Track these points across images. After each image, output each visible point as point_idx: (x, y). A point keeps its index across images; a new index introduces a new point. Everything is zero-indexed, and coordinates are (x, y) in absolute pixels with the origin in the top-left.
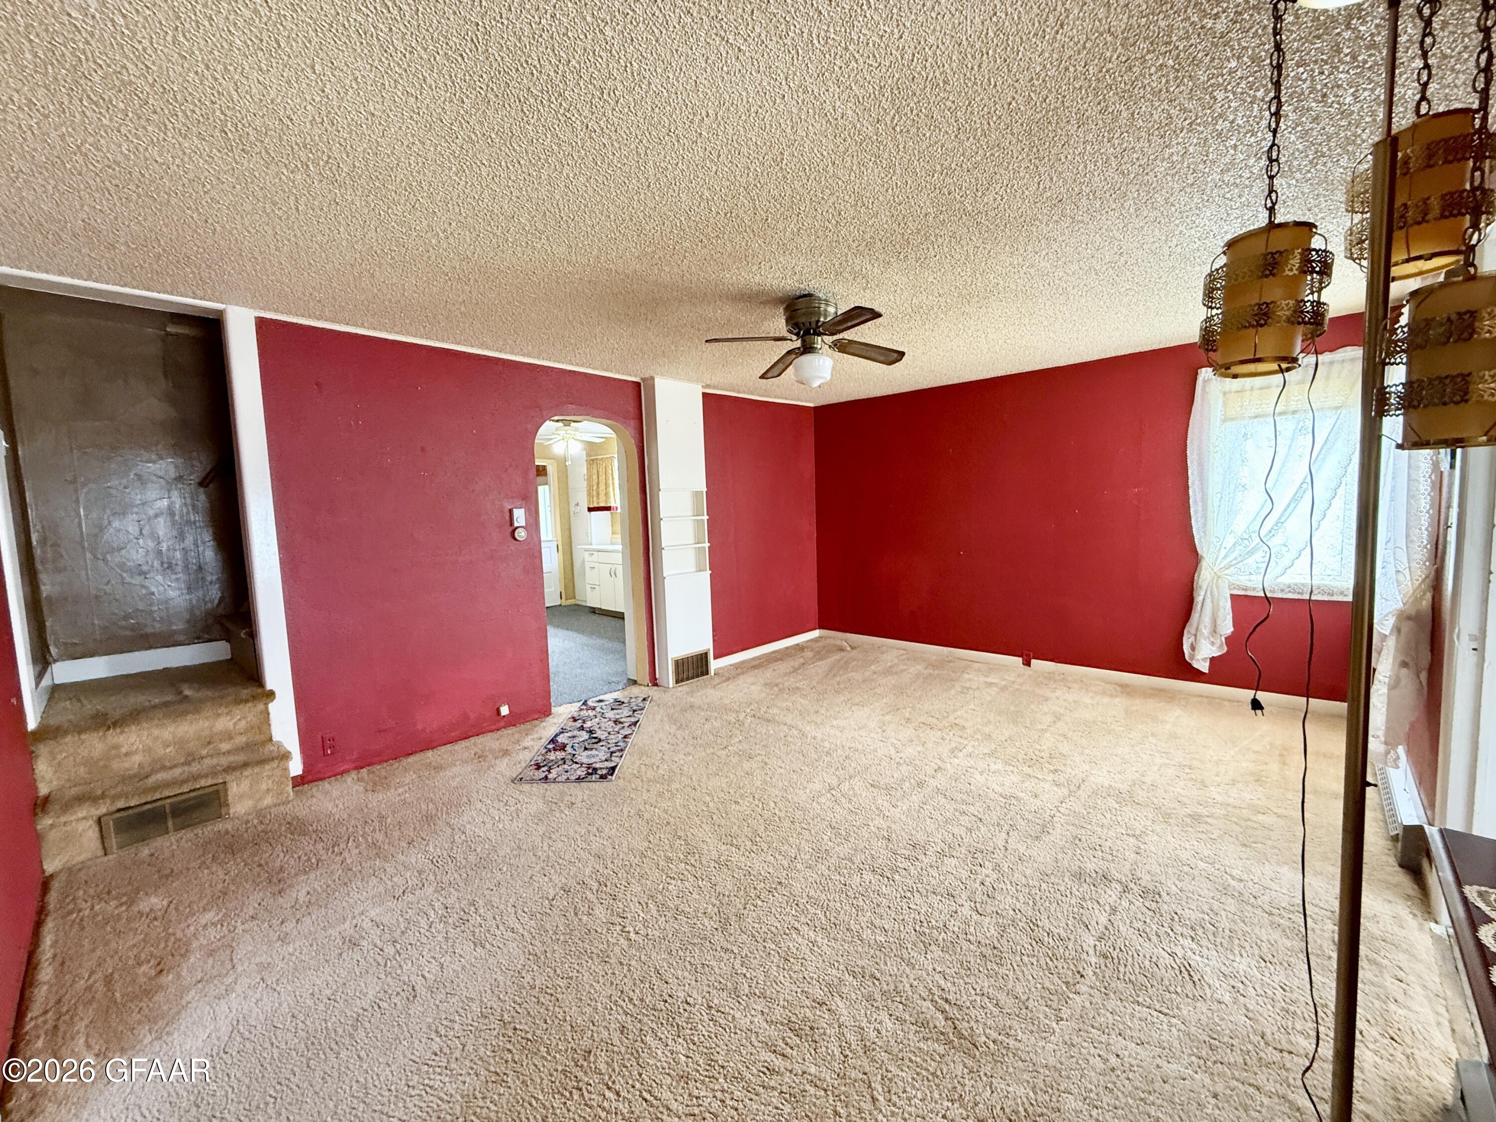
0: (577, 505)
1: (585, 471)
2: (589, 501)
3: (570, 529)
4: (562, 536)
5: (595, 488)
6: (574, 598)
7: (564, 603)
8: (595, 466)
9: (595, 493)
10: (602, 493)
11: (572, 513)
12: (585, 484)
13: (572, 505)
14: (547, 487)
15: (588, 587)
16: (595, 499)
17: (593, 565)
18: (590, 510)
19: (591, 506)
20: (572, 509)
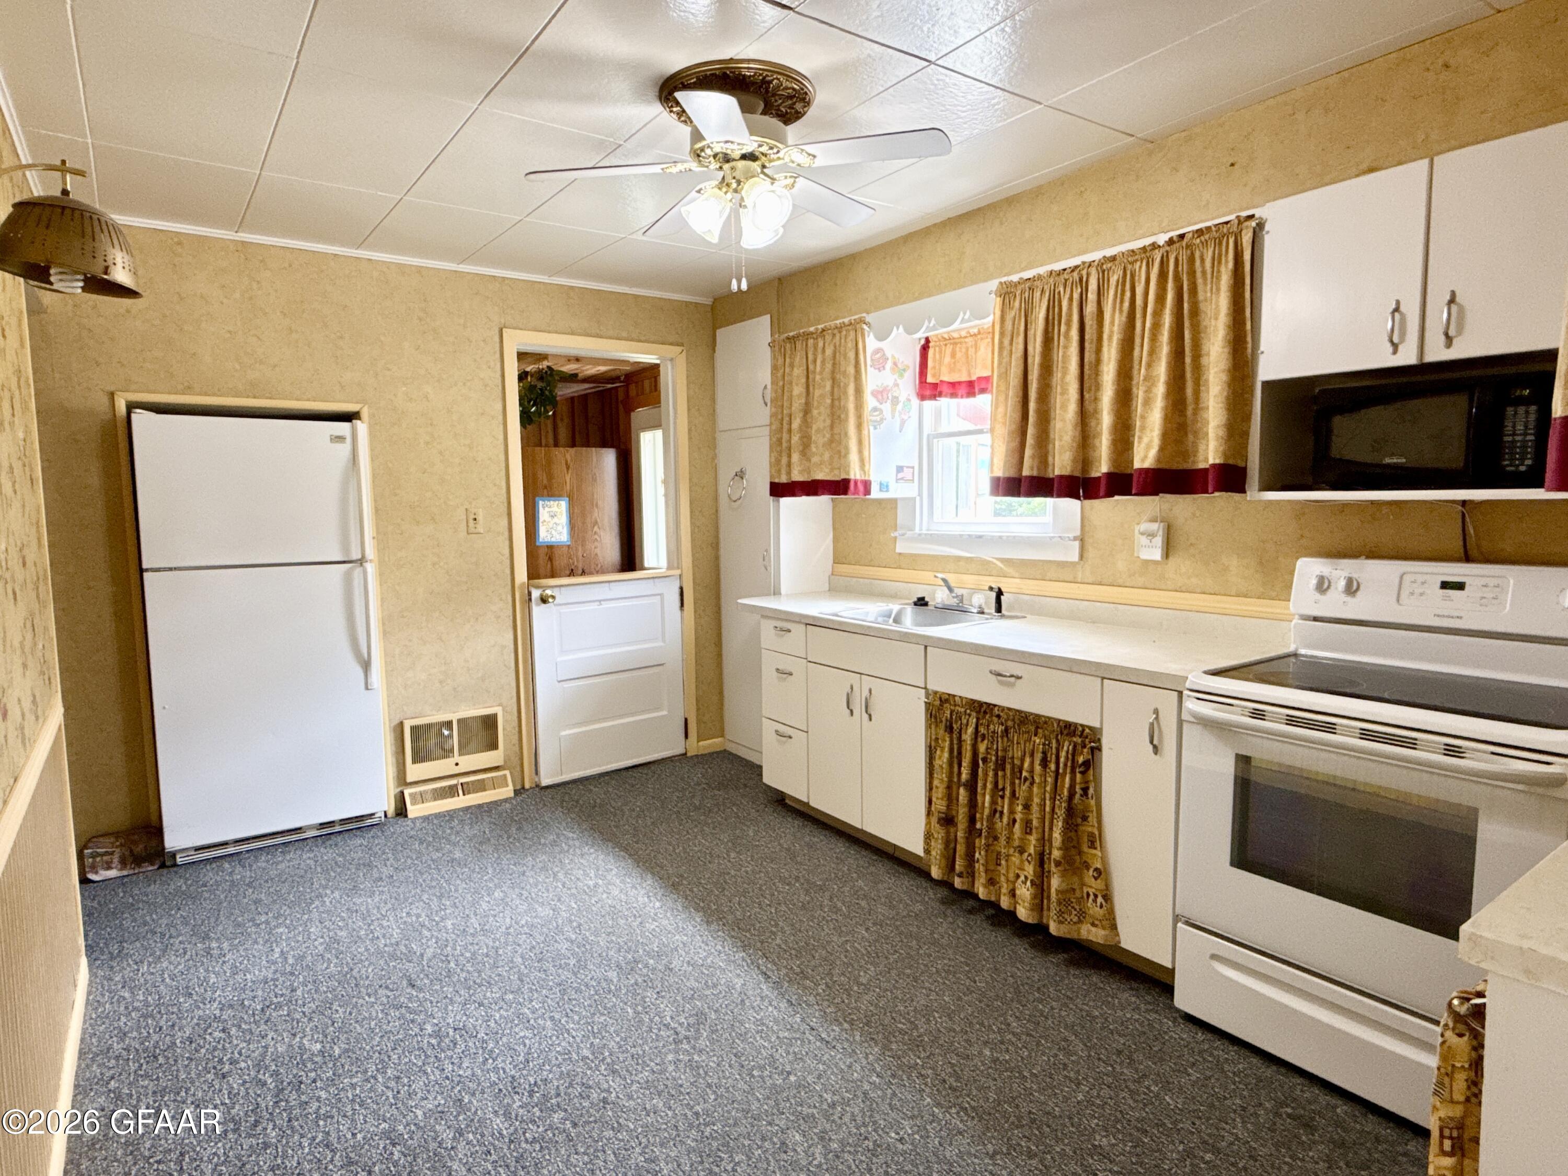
0: (740, 475)
1: (765, 376)
2: (775, 464)
3: (715, 545)
4: (695, 566)
5: (796, 424)
6: (722, 736)
7: (695, 746)
8: (799, 358)
9: (795, 439)
10: (819, 439)
11: (723, 501)
12: (763, 415)
13: (726, 474)
14: (659, 433)
15: (769, 729)
16: (795, 457)
17: (786, 663)
18: (779, 490)
19: (784, 479)
20: (724, 489)
